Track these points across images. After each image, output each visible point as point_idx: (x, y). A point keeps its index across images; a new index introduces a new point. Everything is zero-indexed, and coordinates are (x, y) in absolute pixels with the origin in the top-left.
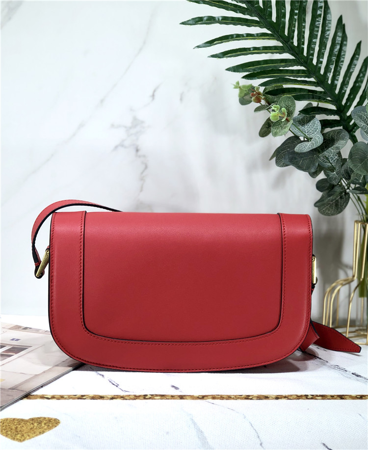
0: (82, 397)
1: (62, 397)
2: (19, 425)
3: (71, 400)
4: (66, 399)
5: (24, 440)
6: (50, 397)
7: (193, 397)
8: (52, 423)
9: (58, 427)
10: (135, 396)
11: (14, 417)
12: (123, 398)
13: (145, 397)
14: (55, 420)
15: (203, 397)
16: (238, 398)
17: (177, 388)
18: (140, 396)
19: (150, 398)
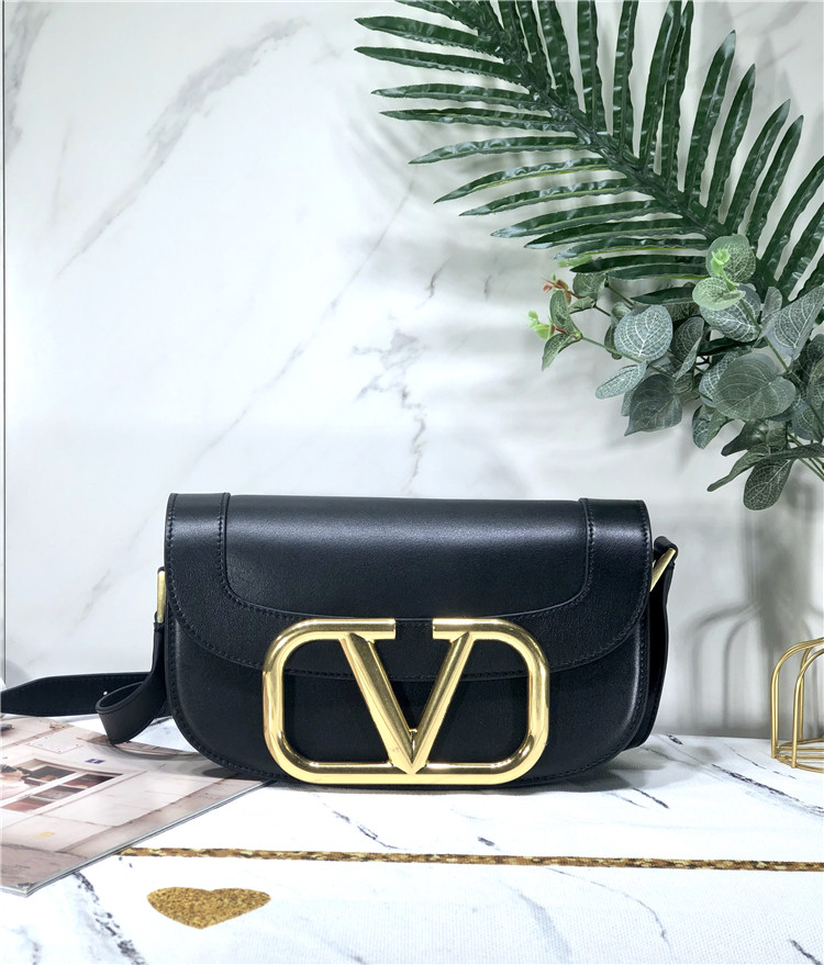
0: (308, 856)
1: (272, 855)
2: (197, 900)
3: (289, 861)
4: (279, 857)
5: (206, 925)
6: (250, 854)
7: (521, 861)
8: (255, 900)
9: (266, 906)
10: (409, 855)
11: (187, 886)
12: (386, 858)
13: (428, 858)
14: (261, 894)
15: (541, 861)
16: (613, 864)
17: (490, 844)
18: (419, 856)
19: (438, 861)
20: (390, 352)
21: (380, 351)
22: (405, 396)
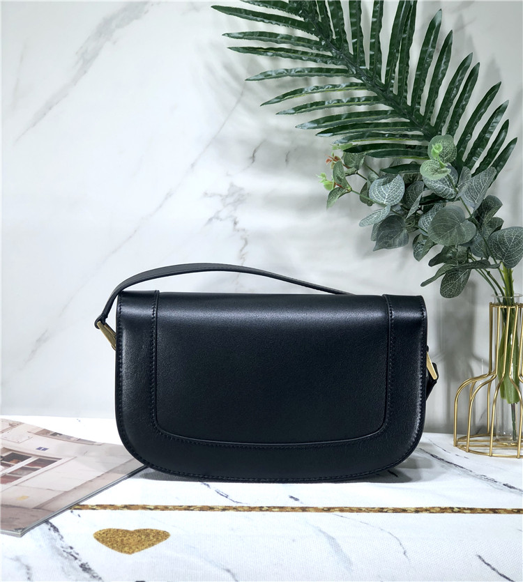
0: (188, 508)
2: (125, 537)
3: (177, 512)
4: (171, 510)
5: (133, 552)
6: (152, 508)
7: (317, 510)
8: (160, 536)
9: (168, 539)
10: (249, 507)
11: (117, 528)
12: (235, 509)
13: (261, 509)
14: (164, 532)
15: (329, 510)
16: (371, 511)
17: (297, 500)
18: (255, 508)
19: (267, 510)
20: (227, 196)
21: (221, 196)
22: (235, 223)
